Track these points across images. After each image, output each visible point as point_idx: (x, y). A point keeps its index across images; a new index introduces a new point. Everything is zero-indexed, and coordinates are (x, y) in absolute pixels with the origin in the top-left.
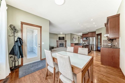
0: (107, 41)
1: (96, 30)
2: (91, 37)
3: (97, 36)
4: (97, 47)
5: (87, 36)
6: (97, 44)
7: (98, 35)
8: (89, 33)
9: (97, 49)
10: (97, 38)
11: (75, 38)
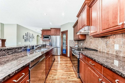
0: (74, 41)
1: (61, 26)
2: (54, 35)
3: (62, 35)
4: (62, 50)
5: (49, 33)
6: (62, 45)
7: (63, 33)
8: (51, 28)
9: (62, 53)
10: (62, 37)
11: (31, 36)
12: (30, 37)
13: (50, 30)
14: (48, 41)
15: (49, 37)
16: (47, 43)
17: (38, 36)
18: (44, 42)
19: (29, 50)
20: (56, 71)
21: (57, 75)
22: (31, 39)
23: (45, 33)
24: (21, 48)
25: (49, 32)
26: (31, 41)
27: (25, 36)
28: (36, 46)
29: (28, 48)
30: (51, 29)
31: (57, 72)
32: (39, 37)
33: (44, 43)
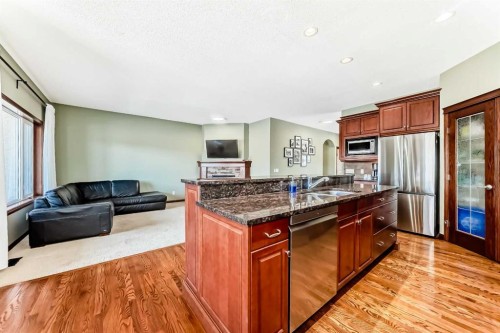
2: (399, 133)
3: (450, 124)
5: (370, 128)
6: (452, 184)
8: (380, 105)
9: (451, 228)
10: (451, 138)
11: (304, 148)
12: (302, 151)
13: (376, 113)
14: (366, 164)
15: (372, 144)
16: (362, 171)
17: (327, 143)
18: (350, 167)
19: (294, 188)
20: (389, 293)
21: (390, 308)
22: (304, 157)
23: (353, 128)
24: (277, 181)
25: (373, 121)
26: (304, 164)
27: (288, 150)
28: (314, 180)
29: (292, 184)
30: (382, 109)
31: (392, 298)
32: (333, 146)
33: (350, 171)
